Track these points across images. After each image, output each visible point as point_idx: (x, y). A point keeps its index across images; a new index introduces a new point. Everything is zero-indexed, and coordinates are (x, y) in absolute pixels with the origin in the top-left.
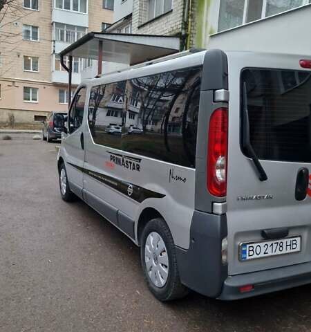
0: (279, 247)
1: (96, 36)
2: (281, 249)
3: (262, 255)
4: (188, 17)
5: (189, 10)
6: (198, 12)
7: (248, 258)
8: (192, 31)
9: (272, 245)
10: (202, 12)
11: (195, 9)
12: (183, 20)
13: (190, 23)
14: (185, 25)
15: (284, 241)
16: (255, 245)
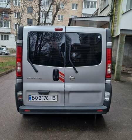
0: (46, 98)
1: (73, 19)
2: (47, 99)
3: (38, 100)
4: (114, 7)
5: (114, 4)
6: (119, 4)
7: (32, 100)
8: (116, 13)
9: (43, 97)
10: (120, 4)
11: (118, 3)
12: (111, 9)
13: (114, 10)
14: (112, 11)
15: (49, 96)
16: (35, 96)
